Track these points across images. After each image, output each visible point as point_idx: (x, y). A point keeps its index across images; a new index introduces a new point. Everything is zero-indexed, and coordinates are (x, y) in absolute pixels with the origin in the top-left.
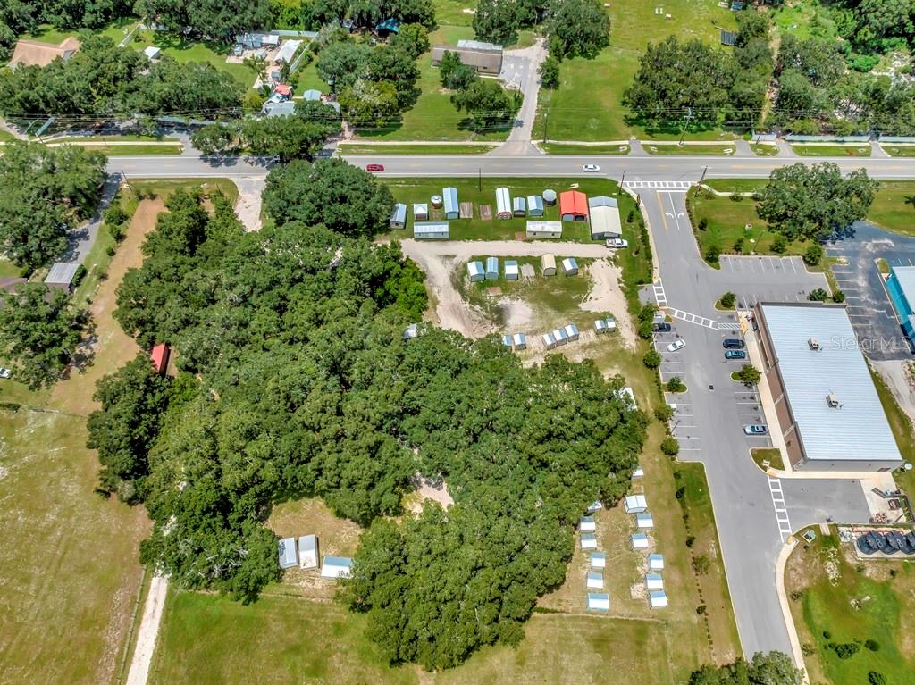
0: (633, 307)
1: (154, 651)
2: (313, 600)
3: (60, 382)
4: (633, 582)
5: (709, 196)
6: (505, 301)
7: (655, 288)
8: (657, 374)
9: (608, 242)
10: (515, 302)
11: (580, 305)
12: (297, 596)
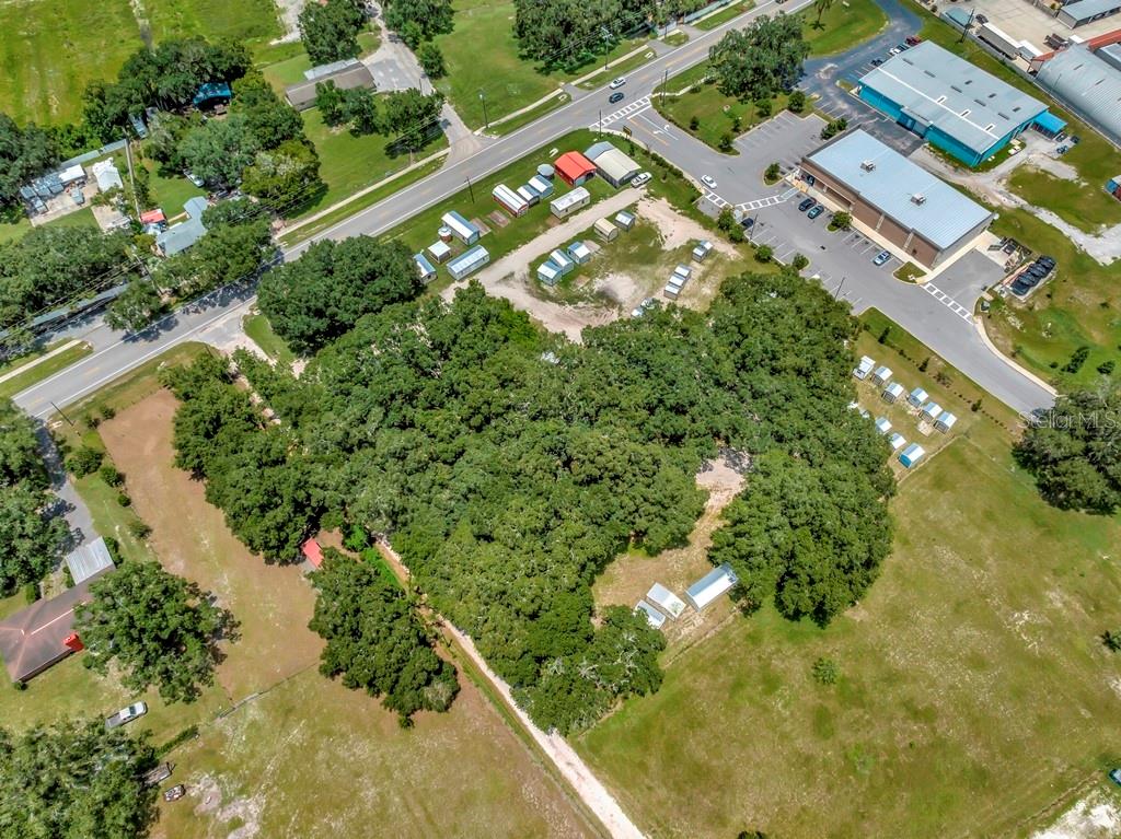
0: (706, 223)
1: (617, 802)
2: (708, 636)
3: (218, 668)
4: (916, 425)
5: (673, 100)
6: (598, 284)
7: (708, 197)
8: (776, 263)
9: (634, 182)
10: (608, 279)
11: (663, 248)
12: (691, 645)
